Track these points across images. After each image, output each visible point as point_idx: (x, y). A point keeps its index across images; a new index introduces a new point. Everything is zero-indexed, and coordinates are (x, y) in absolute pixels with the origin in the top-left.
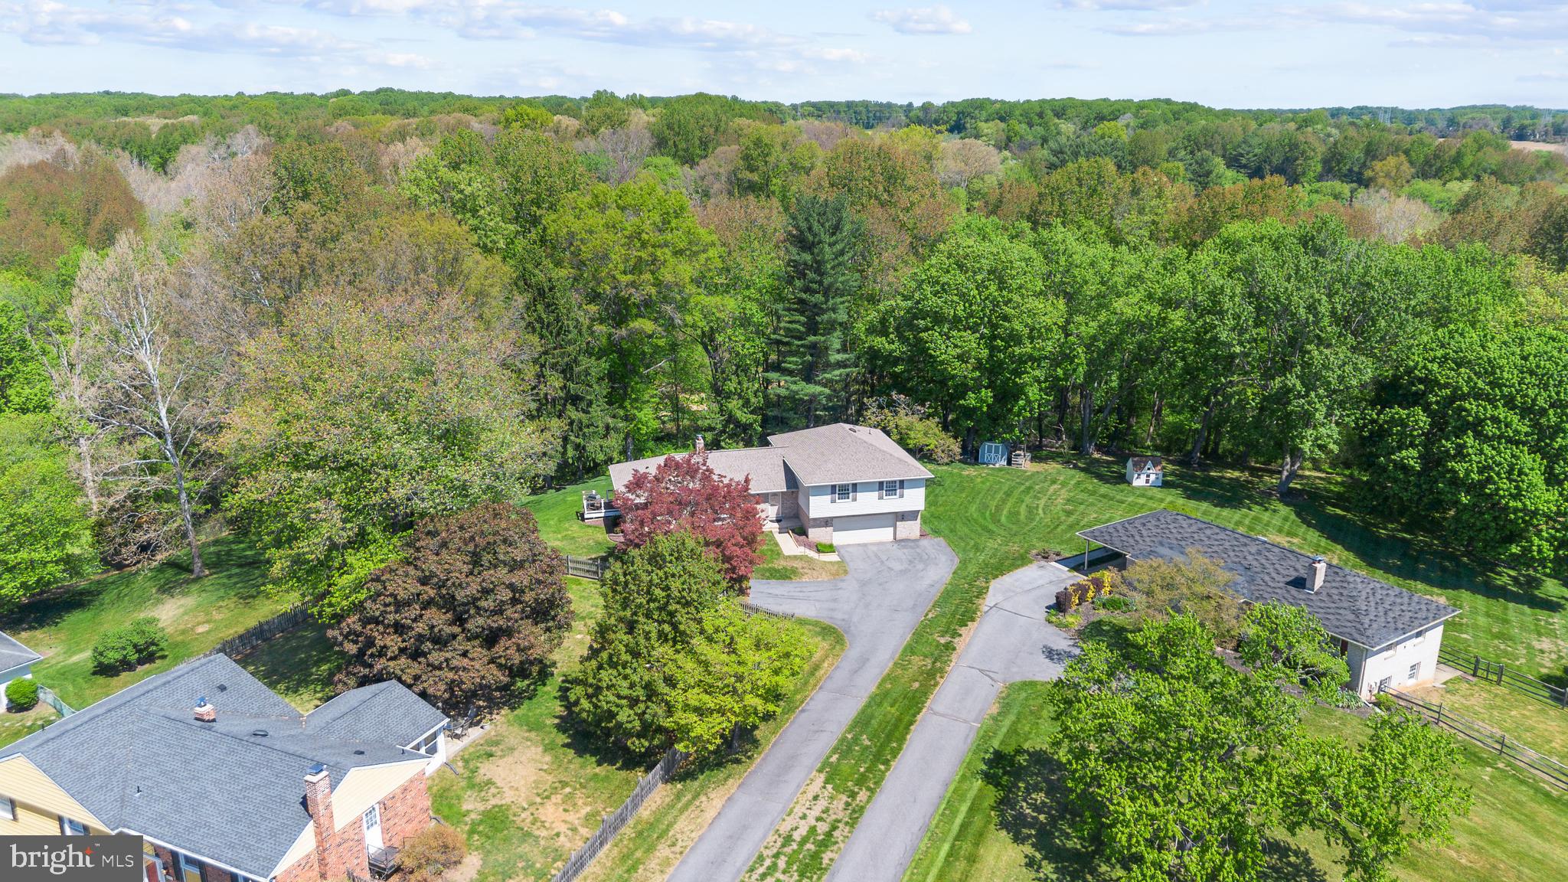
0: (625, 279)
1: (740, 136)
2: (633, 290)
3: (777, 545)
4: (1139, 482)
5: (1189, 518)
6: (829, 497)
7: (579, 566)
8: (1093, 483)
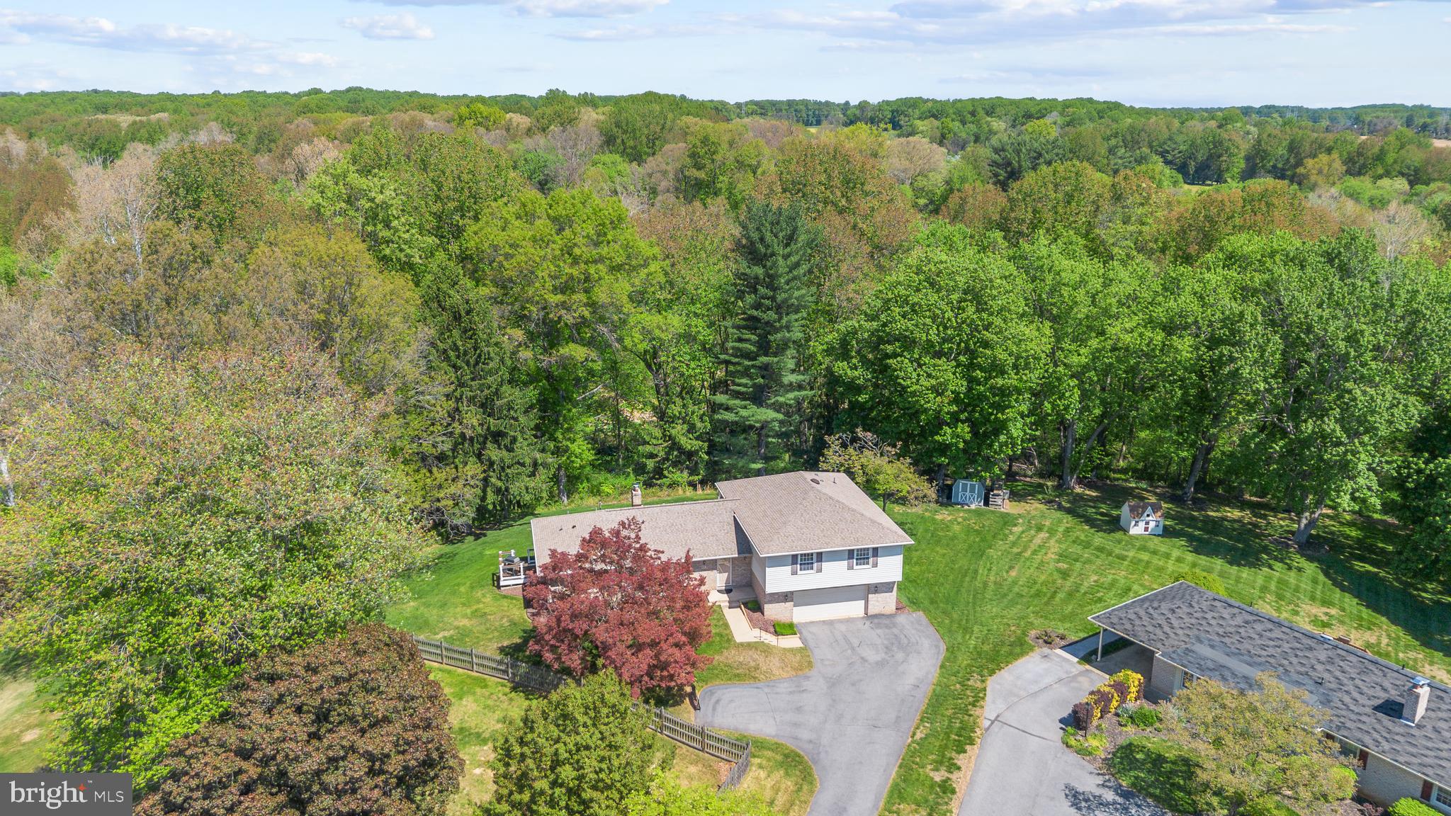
0: (555, 299)
1: (686, 134)
2: (563, 312)
3: (726, 626)
4: (1137, 530)
5: (1230, 606)
6: (789, 568)
7: (486, 663)
8: (1084, 531)
